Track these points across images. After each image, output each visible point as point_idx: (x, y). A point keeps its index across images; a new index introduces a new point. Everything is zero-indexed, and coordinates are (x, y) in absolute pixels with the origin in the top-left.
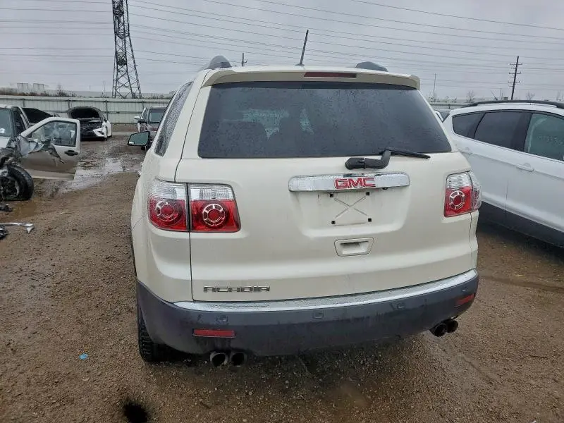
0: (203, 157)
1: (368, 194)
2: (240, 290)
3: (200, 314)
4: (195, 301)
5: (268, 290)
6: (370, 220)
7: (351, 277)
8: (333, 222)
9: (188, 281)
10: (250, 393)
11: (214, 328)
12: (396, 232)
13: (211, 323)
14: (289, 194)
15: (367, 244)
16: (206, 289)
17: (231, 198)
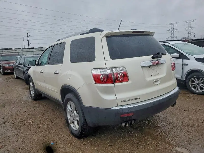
0: (113, 59)
1: (157, 66)
2: (132, 100)
3: (123, 109)
4: (118, 106)
5: (139, 99)
6: (159, 74)
7: (158, 91)
8: (152, 75)
9: (116, 99)
10: (122, 138)
11: (128, 113)
12: (164, 76)
13: (126, 112)
14: (141, 68)
15: (160, 81)
16: (122, 101)
17: (125, 71)
